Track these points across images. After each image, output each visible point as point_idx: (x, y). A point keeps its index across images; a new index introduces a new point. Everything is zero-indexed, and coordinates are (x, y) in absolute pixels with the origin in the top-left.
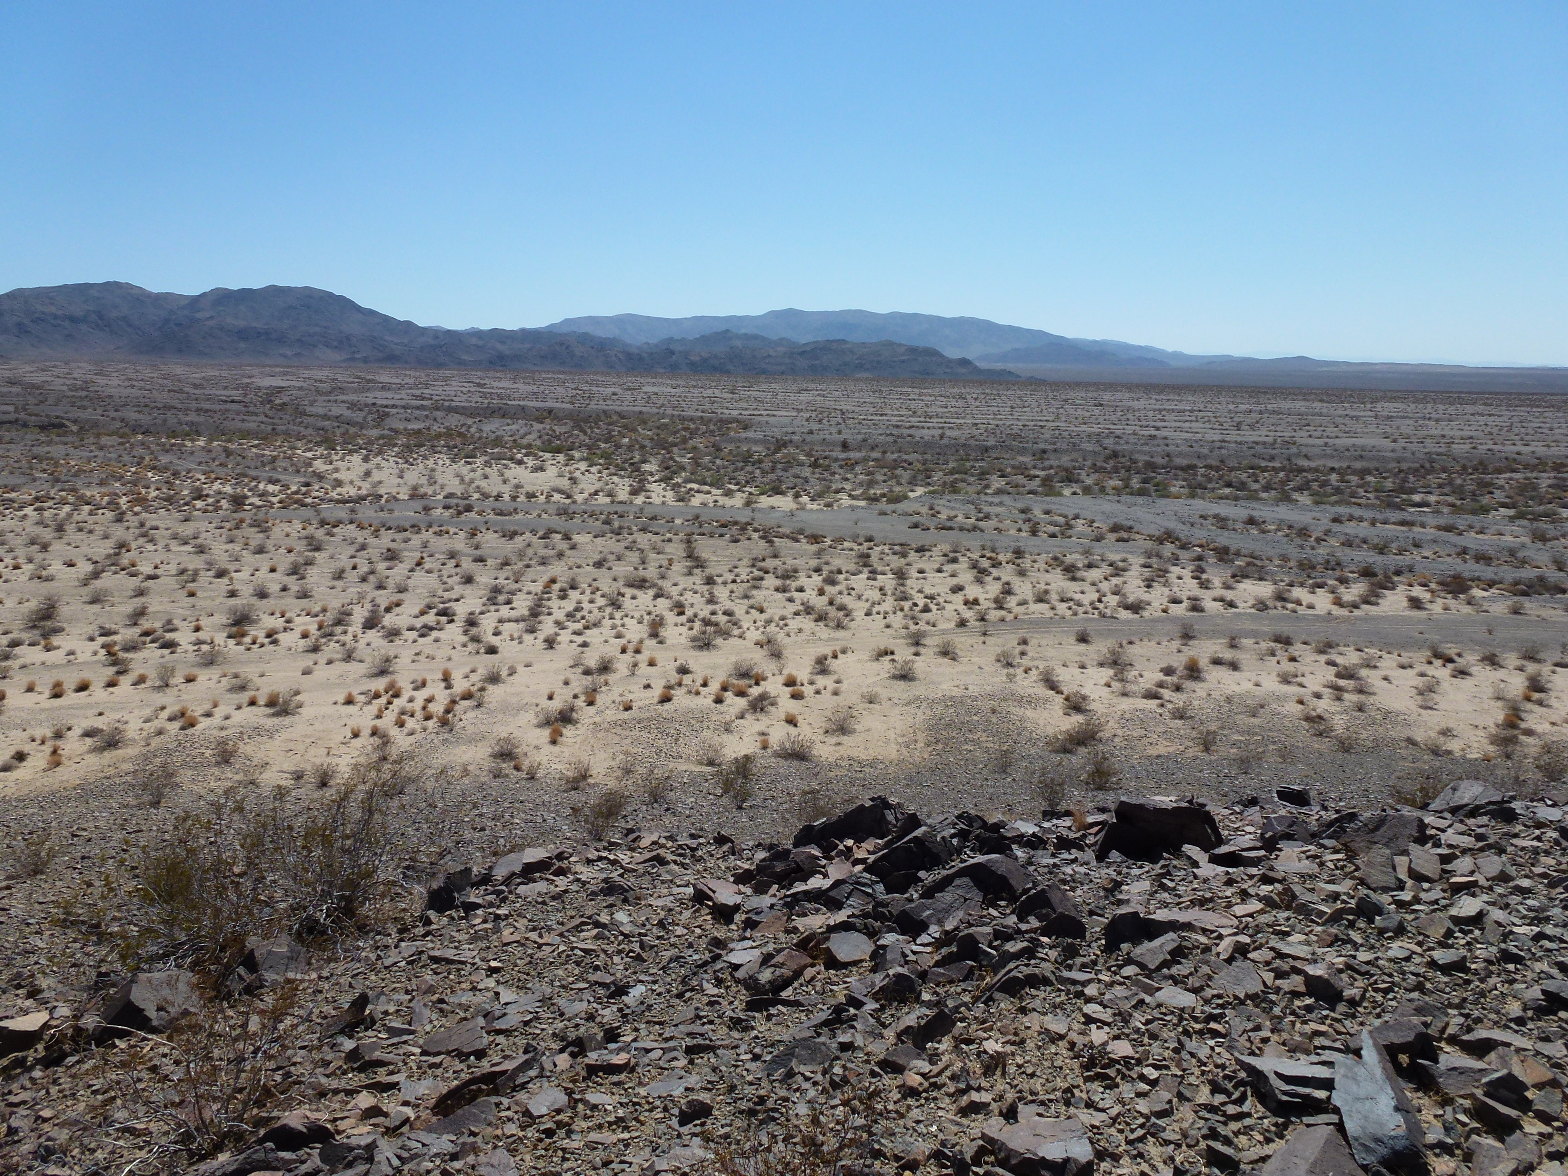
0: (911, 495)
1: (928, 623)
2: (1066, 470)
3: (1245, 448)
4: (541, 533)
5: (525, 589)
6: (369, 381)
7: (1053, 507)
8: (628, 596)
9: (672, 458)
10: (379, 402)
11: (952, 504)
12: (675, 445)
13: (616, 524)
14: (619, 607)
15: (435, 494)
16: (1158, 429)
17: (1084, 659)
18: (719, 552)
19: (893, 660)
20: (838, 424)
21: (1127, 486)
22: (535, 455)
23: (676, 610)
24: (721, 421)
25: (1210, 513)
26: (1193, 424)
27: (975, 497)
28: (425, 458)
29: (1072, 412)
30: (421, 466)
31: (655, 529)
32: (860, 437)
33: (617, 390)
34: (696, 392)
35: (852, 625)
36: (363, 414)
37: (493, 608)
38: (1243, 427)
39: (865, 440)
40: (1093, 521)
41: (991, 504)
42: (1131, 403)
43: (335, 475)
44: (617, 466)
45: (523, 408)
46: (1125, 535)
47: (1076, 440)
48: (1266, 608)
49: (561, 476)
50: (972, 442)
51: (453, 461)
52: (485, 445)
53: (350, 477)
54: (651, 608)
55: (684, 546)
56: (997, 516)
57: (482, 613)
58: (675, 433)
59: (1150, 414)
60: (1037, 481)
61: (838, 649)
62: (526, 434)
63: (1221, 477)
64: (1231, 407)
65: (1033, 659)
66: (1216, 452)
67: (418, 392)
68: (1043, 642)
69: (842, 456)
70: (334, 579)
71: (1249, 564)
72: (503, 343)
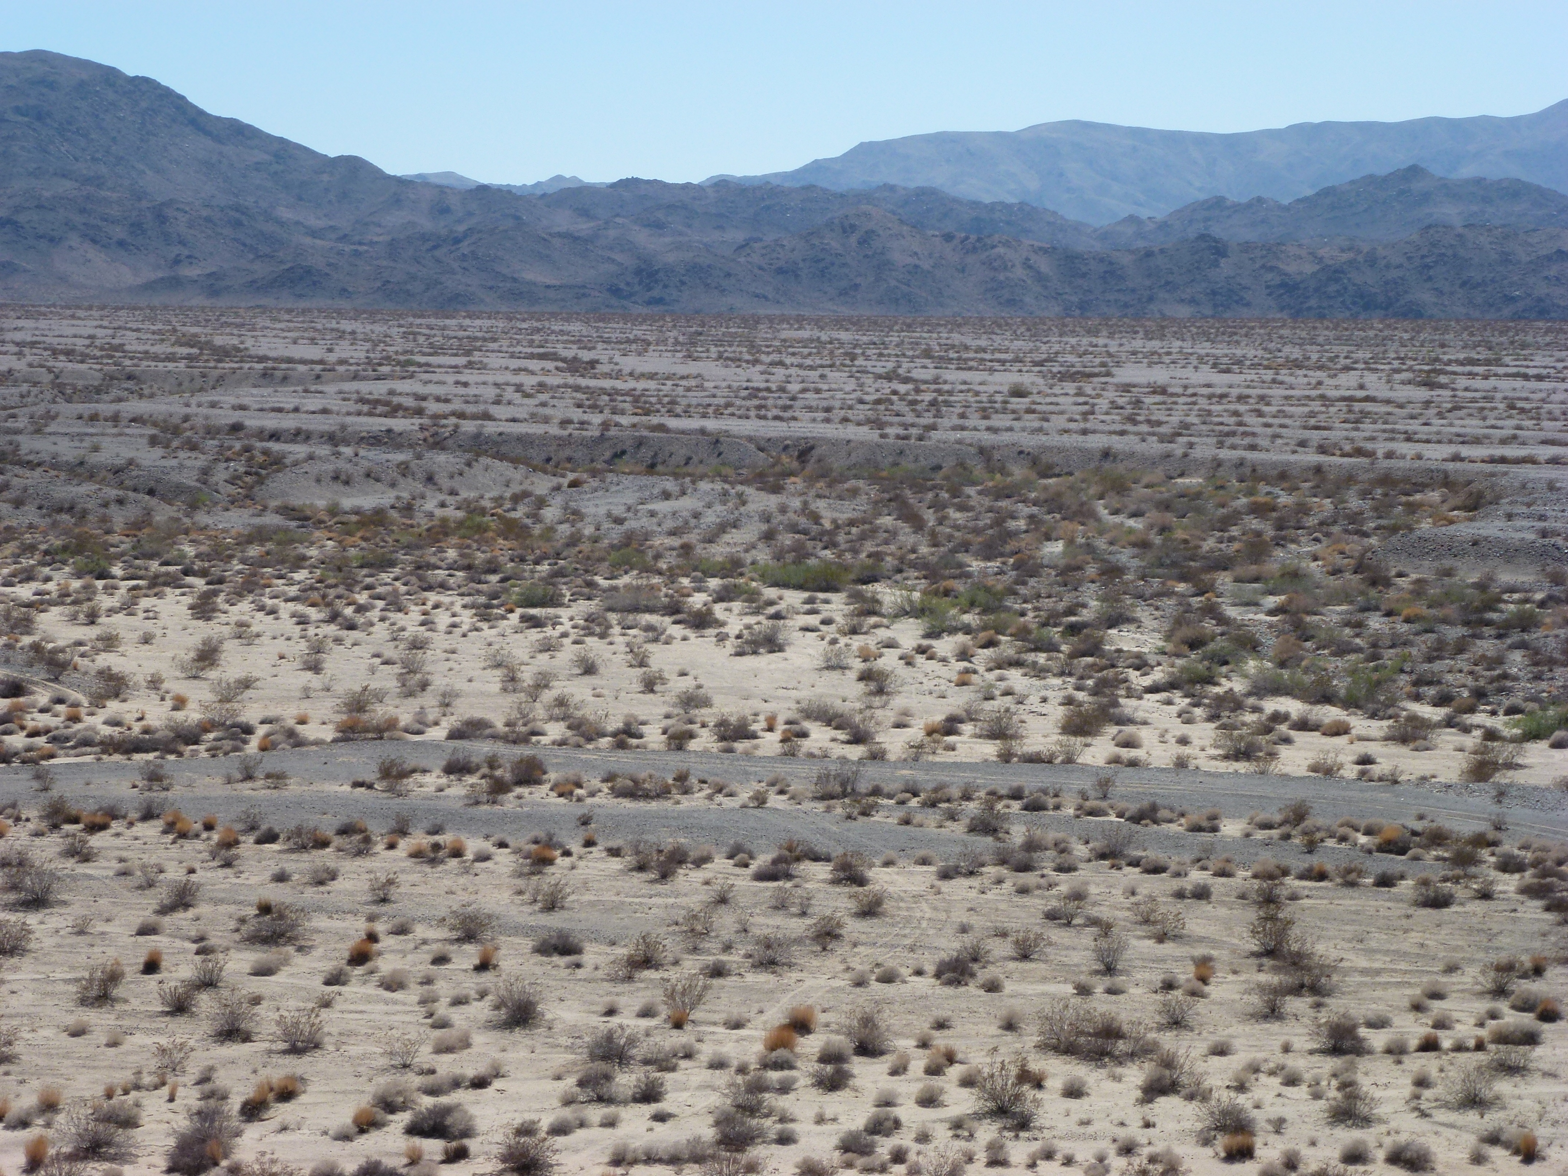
4: (762, 860)
5: (706, 1051)
6: (223, 354)
8: (1055, 1084)
9: (1211, 611)
10: (252, 422)
12: (1223, 564)
13: (1018, 834)
14: (1023, 1124)
15: (420, 725)
18: (1377, 940)
22: (752, 597)
23: (1222, 1142)
24: (1386, 480)
28: (395, 604)
30: (381, 631)
31: (1153, 854)
33: (1028, 379)
34: (1300, 379)
36: (200, 461)
37: (596, 1113)
43: (104, 660)
44: (1022, 634)
45: (716, 441)
49: (834, 666)
51: (485, 614)
52: (589, 564)
53: (150, 668)
54: (1134, 1131)
55: (1252, 914)
57: (560, 1129)
58: (1224, 524)
62: (723, 528)
67: (379, 389)
70: (84, 1001)
72: (659, 226)
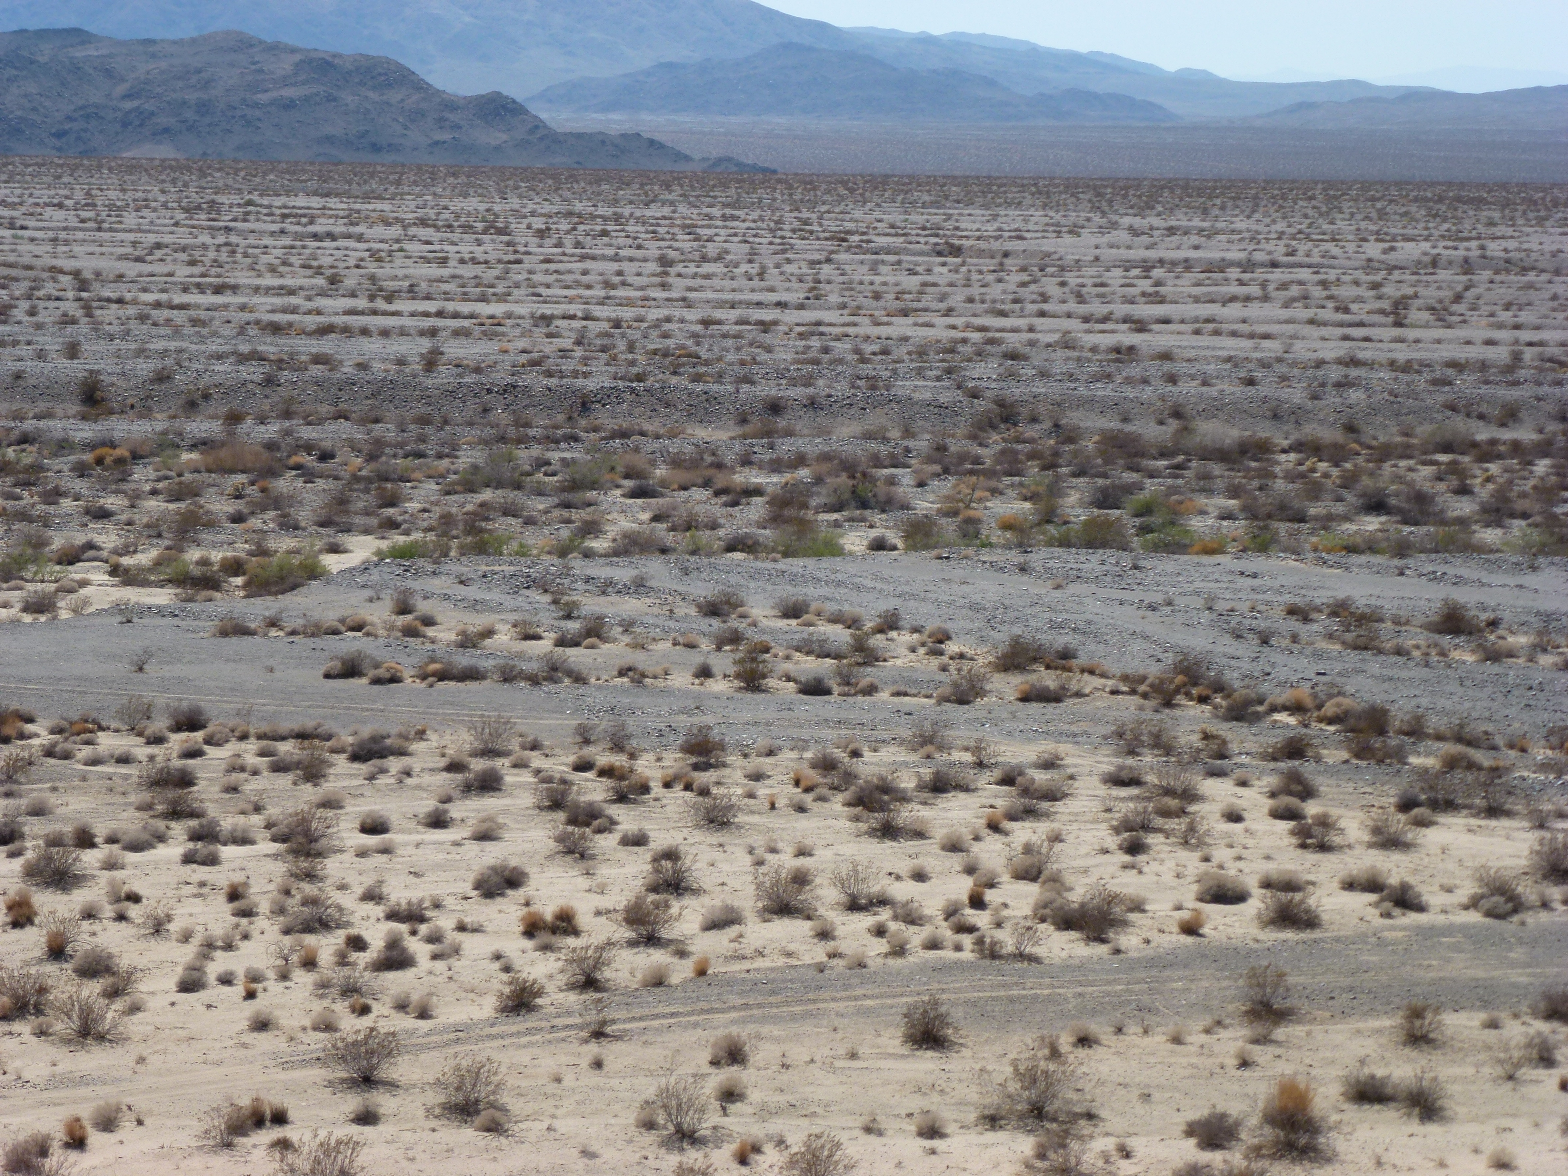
0: (332, 563)
1: (402, 1006)
2: (849, 467)
3: (1421, 382)
7: (810, 592)
11: (472, 592)
16: (1140, 326)
17: (933, 1102)
19: (284, 1145)
20: (68, 321)
21: (1048, 517)
25: (1322, 597)
26: (1254, 310)
27: (551, 563)
29: (861, 273)
32: (145, 368)
35: (136, 1025)
38: (1415, 315)
39: (162, 377)
40: (942, 637)
41: (606, 587)
42: (1049, 244)
46: (1049, 680)
47: (879, 369)
48: (1516, 905)
50: (535, 380)
56: (627, 626)
59: (1115, 276)
60: (757, 509)
61: (86, 1112)
63: (1349, 481)
64: (1373, 249)
65: (765, 1112)
66: (1332, 399)
68: (798, 1053)
69: (85, 432)
71: (1452, 764)
